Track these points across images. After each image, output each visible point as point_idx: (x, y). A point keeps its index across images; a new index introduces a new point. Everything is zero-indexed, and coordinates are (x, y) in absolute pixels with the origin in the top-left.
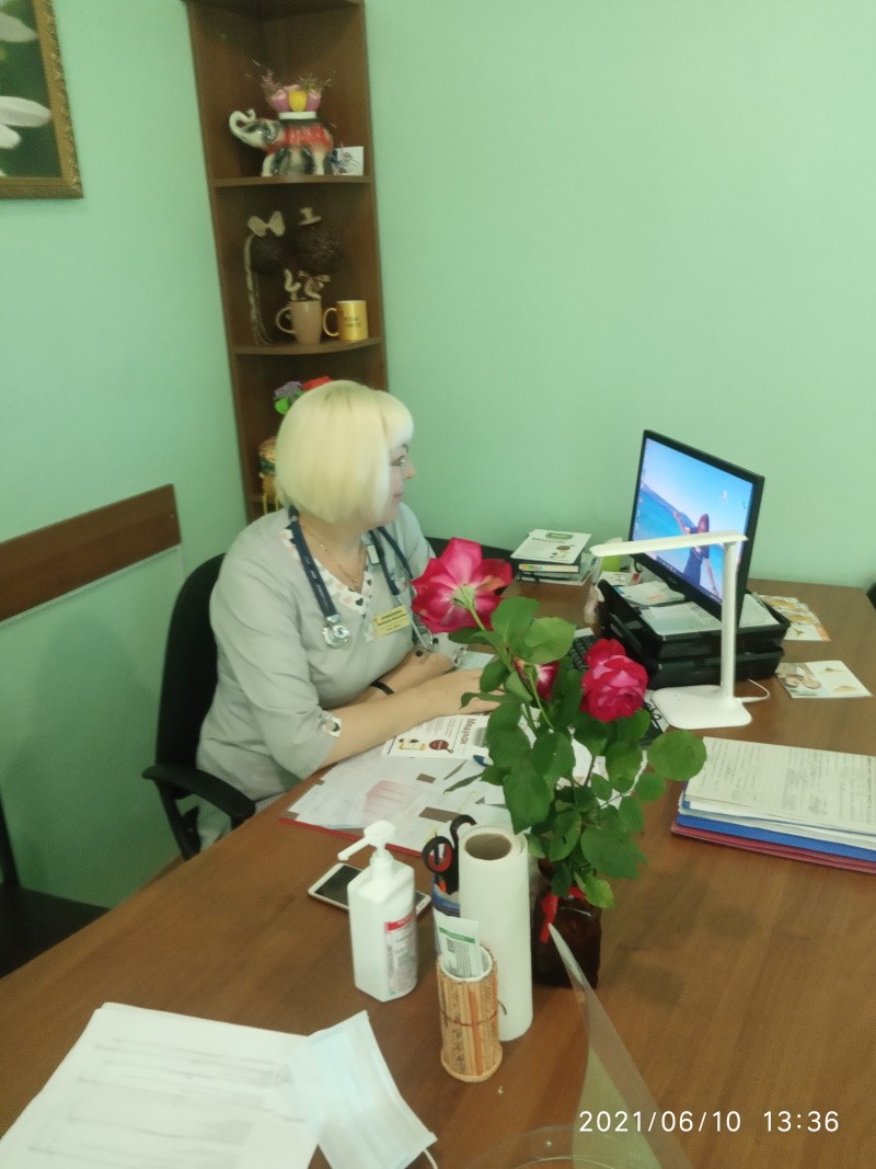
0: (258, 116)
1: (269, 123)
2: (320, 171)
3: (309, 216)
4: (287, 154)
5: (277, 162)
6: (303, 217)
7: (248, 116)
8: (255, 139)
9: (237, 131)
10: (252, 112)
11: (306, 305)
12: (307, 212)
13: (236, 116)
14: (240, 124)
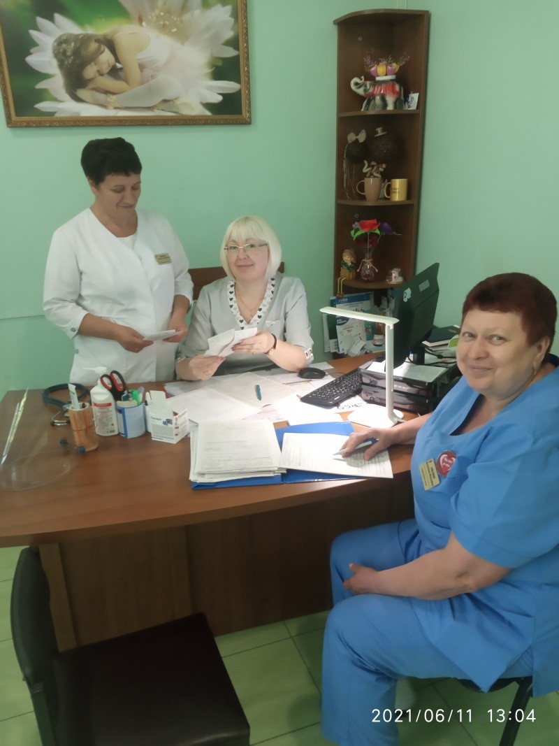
0: (365, 80)
1: (368, 83)
2: (390, 107)
3: (380, 132)
4: (374, 99)
5: (368, 103)
6: (377, 133)
7: (361, 79)
8: (361, 91)
9: (353, 87)
10: (363, 77)
11: (371, 180)
12: (379, 130)
13: (356, 80)
14: (356, 84)
